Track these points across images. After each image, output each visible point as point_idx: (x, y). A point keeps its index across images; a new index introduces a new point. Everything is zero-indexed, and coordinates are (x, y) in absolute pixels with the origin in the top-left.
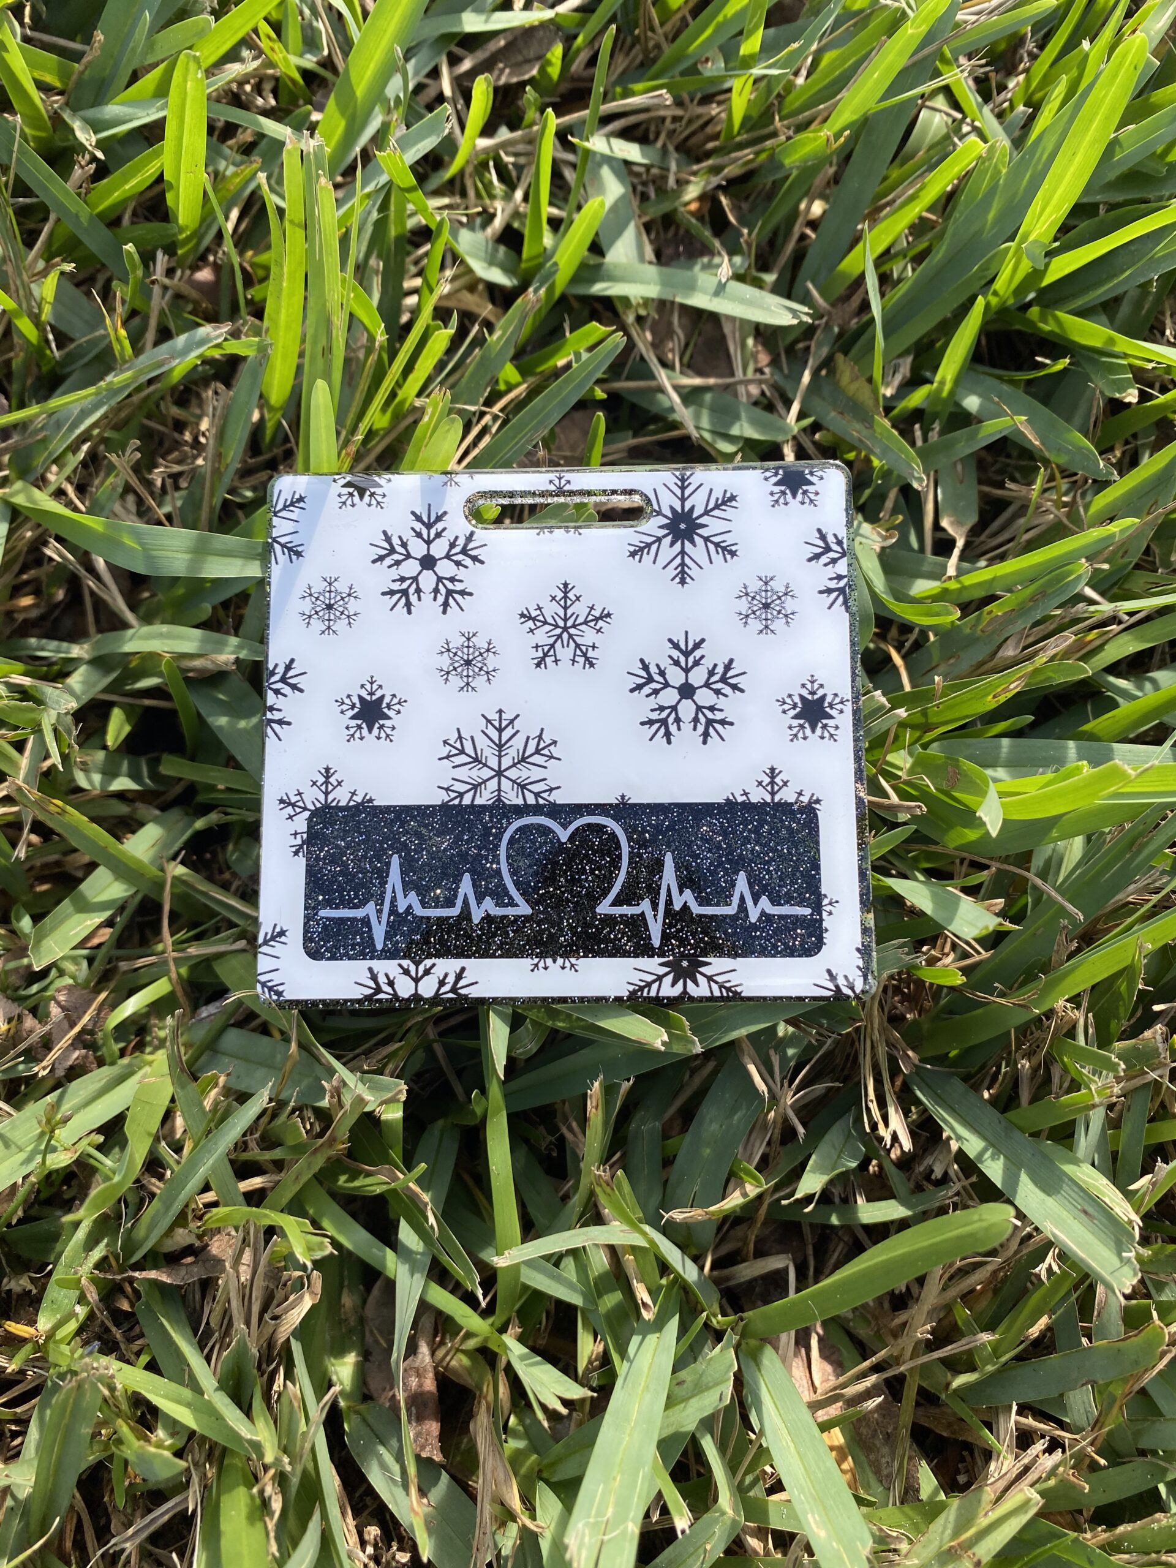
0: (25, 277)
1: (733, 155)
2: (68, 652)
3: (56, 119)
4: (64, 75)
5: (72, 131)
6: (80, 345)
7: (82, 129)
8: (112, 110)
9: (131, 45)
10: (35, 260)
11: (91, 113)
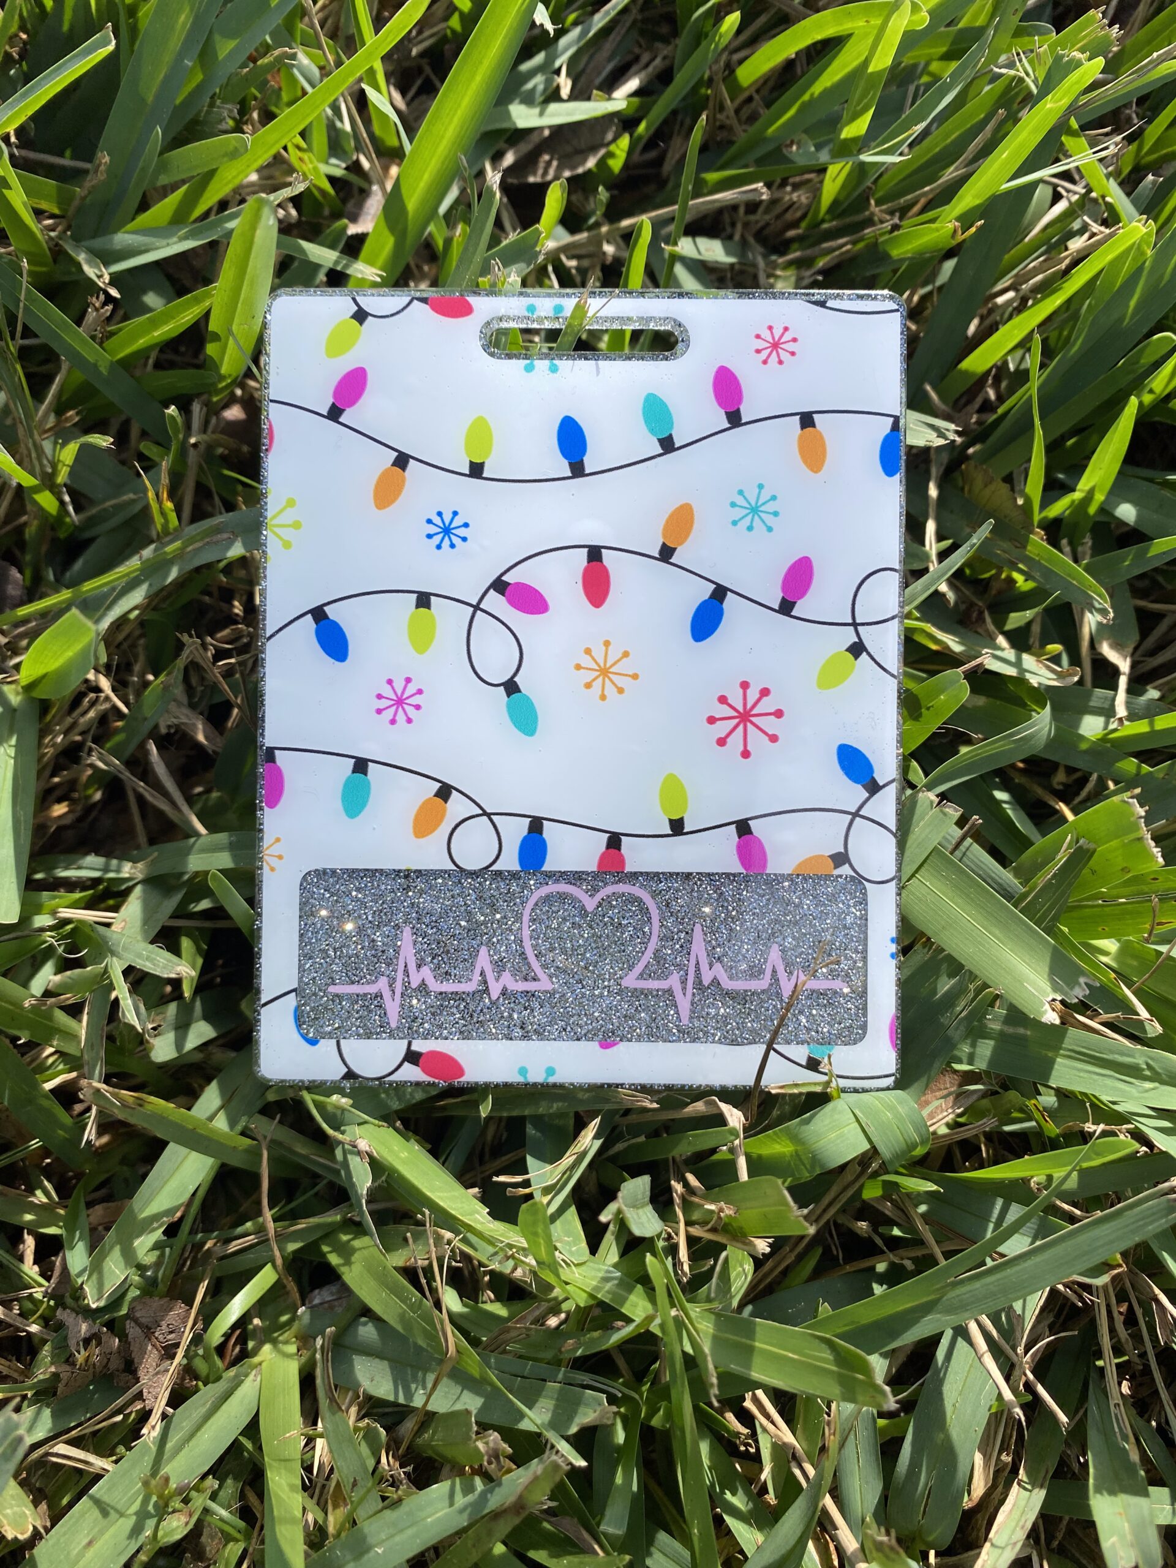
0: (36, 437)
1: (825, 245)
2: (118, 871)
3: (58, 253)
4: (63, 200)
5: (79, 266)
6: (105, 510)
7: (89, 262)
8: (123, 238)
9: (141, 164)
10: (46, 415)
11: (98, 243)
